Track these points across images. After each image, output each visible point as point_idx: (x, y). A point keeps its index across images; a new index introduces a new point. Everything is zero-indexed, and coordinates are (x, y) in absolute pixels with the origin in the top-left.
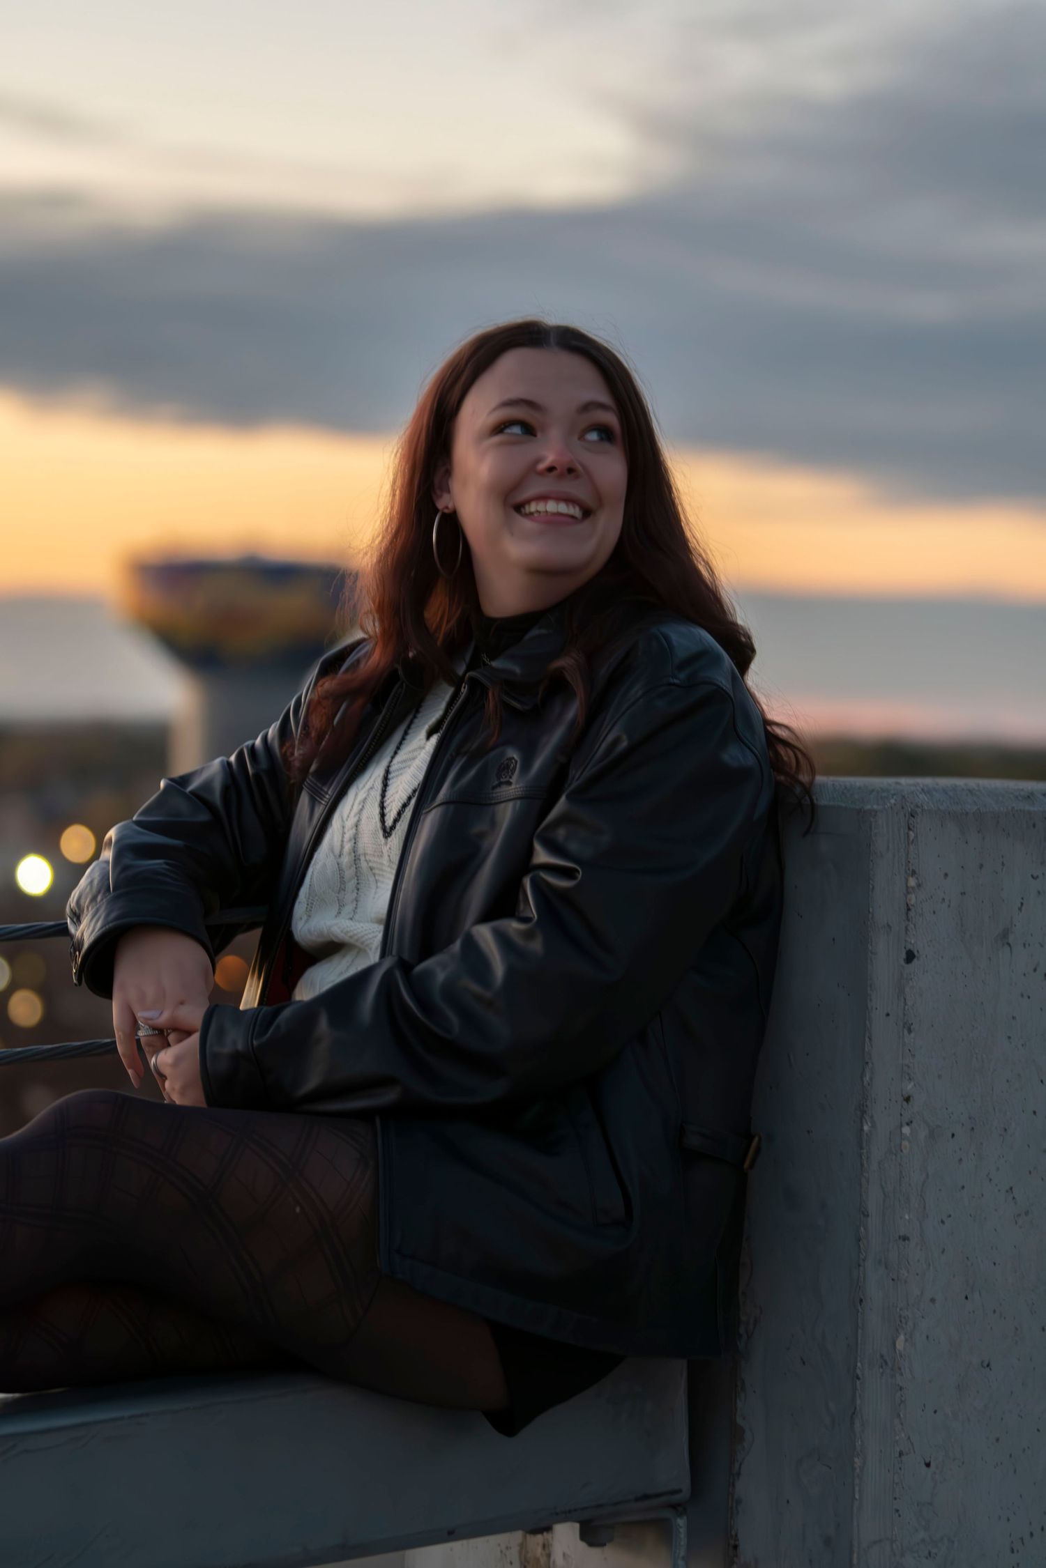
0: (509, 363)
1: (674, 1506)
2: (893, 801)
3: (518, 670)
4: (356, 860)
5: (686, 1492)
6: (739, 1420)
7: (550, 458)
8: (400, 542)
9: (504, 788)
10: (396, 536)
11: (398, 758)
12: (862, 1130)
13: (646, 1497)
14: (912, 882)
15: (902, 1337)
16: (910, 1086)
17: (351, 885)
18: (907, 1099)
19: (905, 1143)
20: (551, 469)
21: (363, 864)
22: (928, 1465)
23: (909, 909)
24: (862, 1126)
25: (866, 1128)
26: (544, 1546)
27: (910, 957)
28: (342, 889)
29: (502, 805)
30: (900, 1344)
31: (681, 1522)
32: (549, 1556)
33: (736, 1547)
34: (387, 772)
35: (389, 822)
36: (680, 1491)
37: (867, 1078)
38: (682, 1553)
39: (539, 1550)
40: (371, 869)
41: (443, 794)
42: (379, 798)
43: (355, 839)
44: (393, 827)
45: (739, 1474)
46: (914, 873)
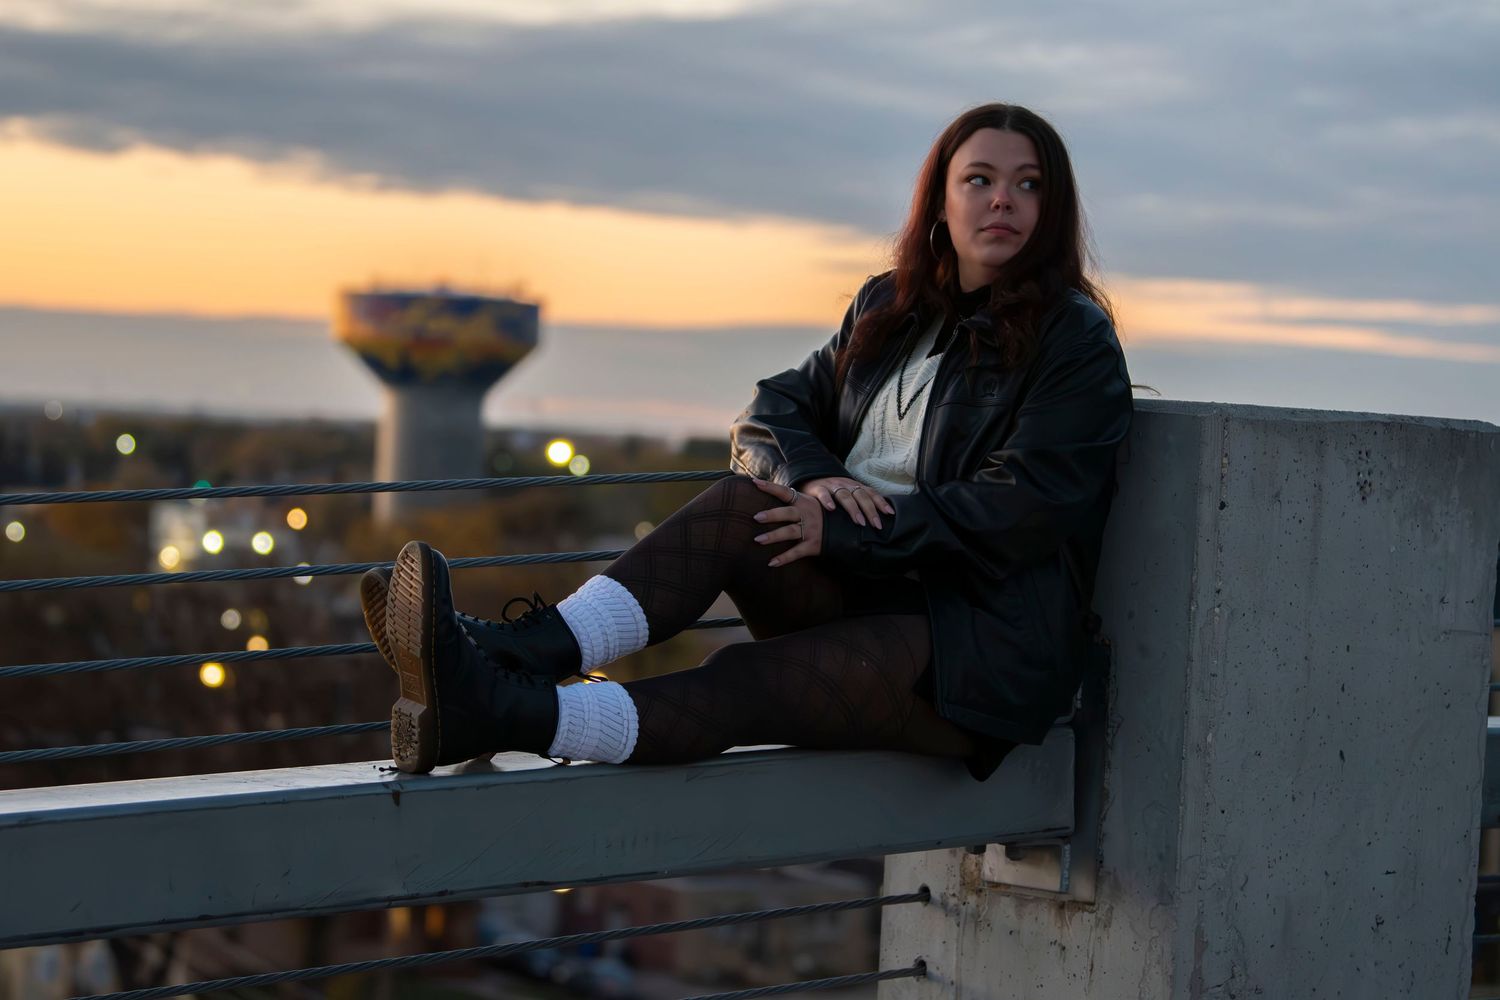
0: (980, 137)
1: (1063, 838)
2: (1215, 412)
3: (989, 322)
4: (883, 433)
5: (1072, 829)
6: (1106, 785)
7: (997, 200)
8: (915, 236)
9: (989, 397)
10: (913, 231)
11: (906, 373)
12: (1190, 610)
13: (1049, 830)
14: (1225, 461)
15: (1210, 735)
16: (1220, 584)
17: (878, 448)
18: (1218, 592)
19: (1217, 618)
20: (997, 207)
21: (887, 436)
22: (1223, 812)
23: (1223, 477)
24: (1190, 606)
25: (1193, 608)
26: (976, 865)
27: (1223, 506)
28: (872, 451)
29: (988, 408)
30: (1209, 739)
31: (1067, 847)
32: (980, 870)
33: (1101, 862)
34: (901, 380)
35: (903, 410)
36: (1067, 828)
37: (1194, 578)
38: (1067, 866)
39: (973, 867)
40: (891, 439)
41: (947, 396)
42: (896, 396)
43: (883, 420)
44: (905, 413)
45: (1105, 818)
46: (1226, 455)
